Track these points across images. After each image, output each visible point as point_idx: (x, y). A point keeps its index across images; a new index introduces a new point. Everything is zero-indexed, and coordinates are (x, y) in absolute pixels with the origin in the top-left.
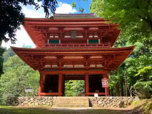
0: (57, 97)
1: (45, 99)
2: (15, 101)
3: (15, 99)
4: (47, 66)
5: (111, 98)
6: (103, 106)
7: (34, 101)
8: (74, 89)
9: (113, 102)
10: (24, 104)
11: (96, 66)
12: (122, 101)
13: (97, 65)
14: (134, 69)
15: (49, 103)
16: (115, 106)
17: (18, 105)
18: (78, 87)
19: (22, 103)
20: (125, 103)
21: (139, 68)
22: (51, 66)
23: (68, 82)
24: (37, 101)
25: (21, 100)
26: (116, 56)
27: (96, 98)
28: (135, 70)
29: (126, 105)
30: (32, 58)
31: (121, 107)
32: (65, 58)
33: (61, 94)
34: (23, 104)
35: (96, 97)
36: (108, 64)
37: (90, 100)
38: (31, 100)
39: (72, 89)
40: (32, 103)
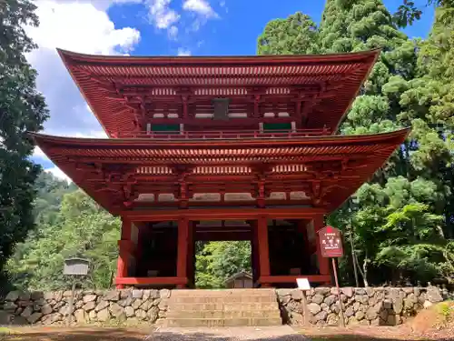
0: (173, 291)
1: (134, 300)
2: (32, 307)
3: (33, 301)
4: (142, 197)
5: (348, 291)
6: (325, 320)
7: (96, 304)
8: (216, 270)
9: (356, 305)
10: (62, 316)
11: (288, 195)
12: (386, 301)
13: (292, 193)
14: (373, 213)
15: (146, 311)
16: (364, 318)
17: (40, 319)
18: (225, 263)
19: (53, 312)
20: (397, 309)
21: (388, 209)
22: (156, 197)
23: (201, 253)
24: (107, 304)
25: (54, 302)
26: (348, 164)
27: (304, 292)
28: (376, 217)
29: (401, 314)
30: (99, 171)
31: (384, 322)
32: (197, 171)
33: (185, 280)
34: (56, 316)
35: (304, 289)
36: (325, 189)
37: (281, 301)
38: (85, 301)
39: (210, 270)
40: (88, 312)
